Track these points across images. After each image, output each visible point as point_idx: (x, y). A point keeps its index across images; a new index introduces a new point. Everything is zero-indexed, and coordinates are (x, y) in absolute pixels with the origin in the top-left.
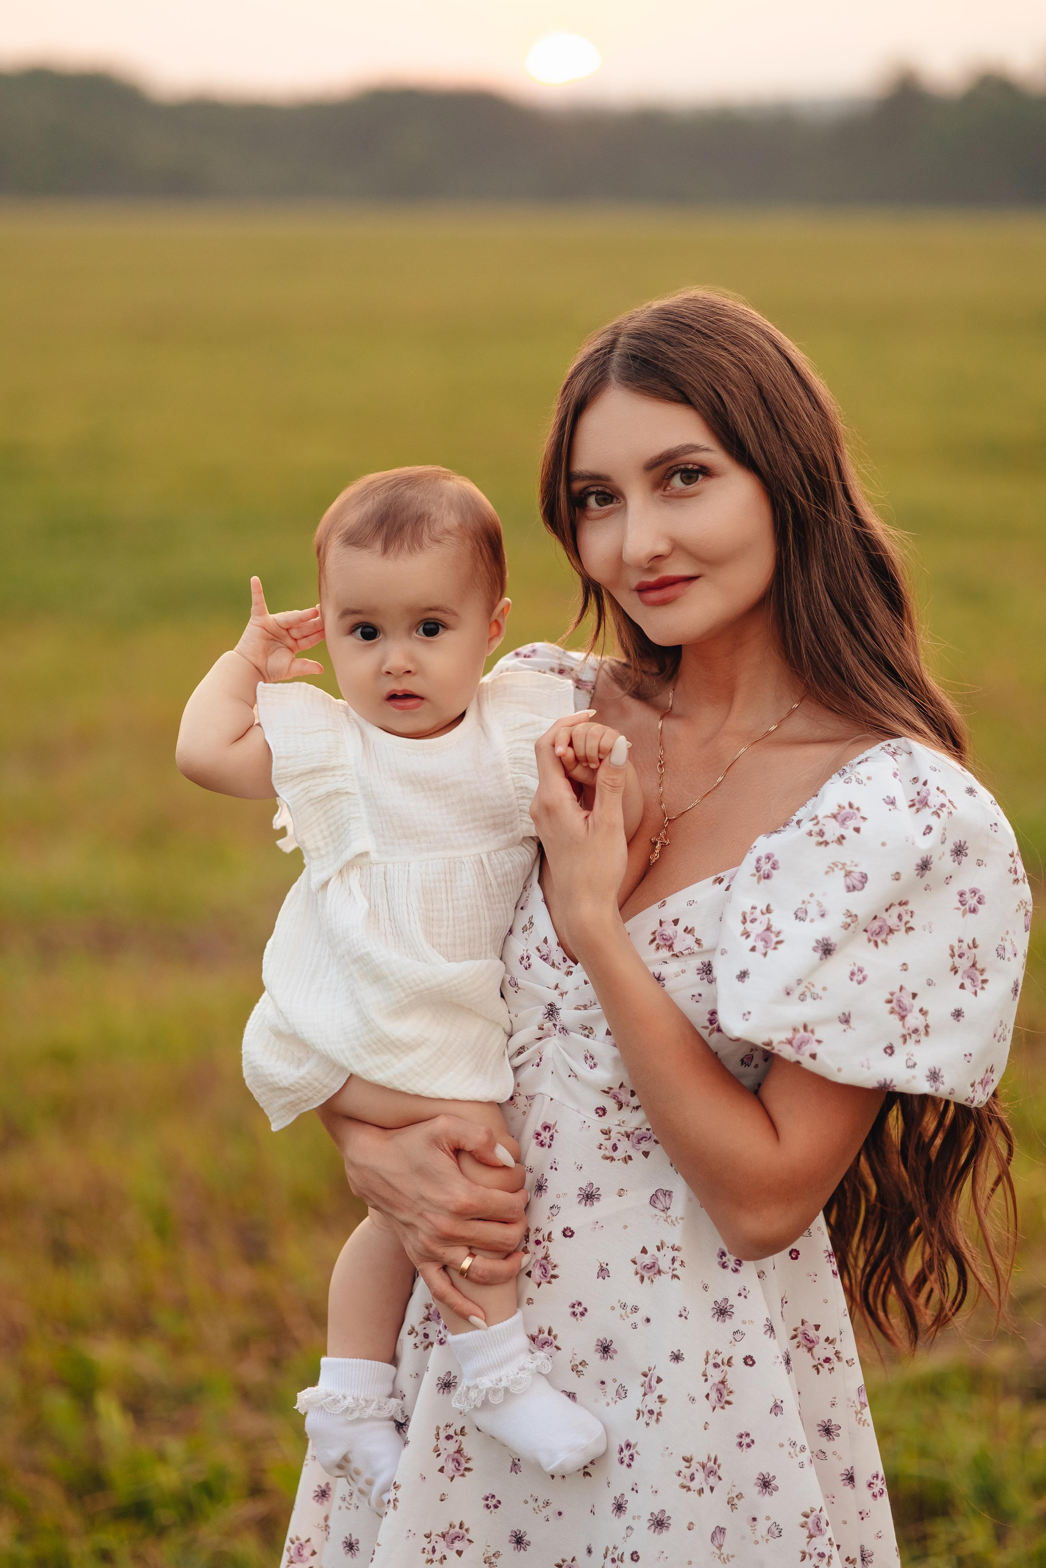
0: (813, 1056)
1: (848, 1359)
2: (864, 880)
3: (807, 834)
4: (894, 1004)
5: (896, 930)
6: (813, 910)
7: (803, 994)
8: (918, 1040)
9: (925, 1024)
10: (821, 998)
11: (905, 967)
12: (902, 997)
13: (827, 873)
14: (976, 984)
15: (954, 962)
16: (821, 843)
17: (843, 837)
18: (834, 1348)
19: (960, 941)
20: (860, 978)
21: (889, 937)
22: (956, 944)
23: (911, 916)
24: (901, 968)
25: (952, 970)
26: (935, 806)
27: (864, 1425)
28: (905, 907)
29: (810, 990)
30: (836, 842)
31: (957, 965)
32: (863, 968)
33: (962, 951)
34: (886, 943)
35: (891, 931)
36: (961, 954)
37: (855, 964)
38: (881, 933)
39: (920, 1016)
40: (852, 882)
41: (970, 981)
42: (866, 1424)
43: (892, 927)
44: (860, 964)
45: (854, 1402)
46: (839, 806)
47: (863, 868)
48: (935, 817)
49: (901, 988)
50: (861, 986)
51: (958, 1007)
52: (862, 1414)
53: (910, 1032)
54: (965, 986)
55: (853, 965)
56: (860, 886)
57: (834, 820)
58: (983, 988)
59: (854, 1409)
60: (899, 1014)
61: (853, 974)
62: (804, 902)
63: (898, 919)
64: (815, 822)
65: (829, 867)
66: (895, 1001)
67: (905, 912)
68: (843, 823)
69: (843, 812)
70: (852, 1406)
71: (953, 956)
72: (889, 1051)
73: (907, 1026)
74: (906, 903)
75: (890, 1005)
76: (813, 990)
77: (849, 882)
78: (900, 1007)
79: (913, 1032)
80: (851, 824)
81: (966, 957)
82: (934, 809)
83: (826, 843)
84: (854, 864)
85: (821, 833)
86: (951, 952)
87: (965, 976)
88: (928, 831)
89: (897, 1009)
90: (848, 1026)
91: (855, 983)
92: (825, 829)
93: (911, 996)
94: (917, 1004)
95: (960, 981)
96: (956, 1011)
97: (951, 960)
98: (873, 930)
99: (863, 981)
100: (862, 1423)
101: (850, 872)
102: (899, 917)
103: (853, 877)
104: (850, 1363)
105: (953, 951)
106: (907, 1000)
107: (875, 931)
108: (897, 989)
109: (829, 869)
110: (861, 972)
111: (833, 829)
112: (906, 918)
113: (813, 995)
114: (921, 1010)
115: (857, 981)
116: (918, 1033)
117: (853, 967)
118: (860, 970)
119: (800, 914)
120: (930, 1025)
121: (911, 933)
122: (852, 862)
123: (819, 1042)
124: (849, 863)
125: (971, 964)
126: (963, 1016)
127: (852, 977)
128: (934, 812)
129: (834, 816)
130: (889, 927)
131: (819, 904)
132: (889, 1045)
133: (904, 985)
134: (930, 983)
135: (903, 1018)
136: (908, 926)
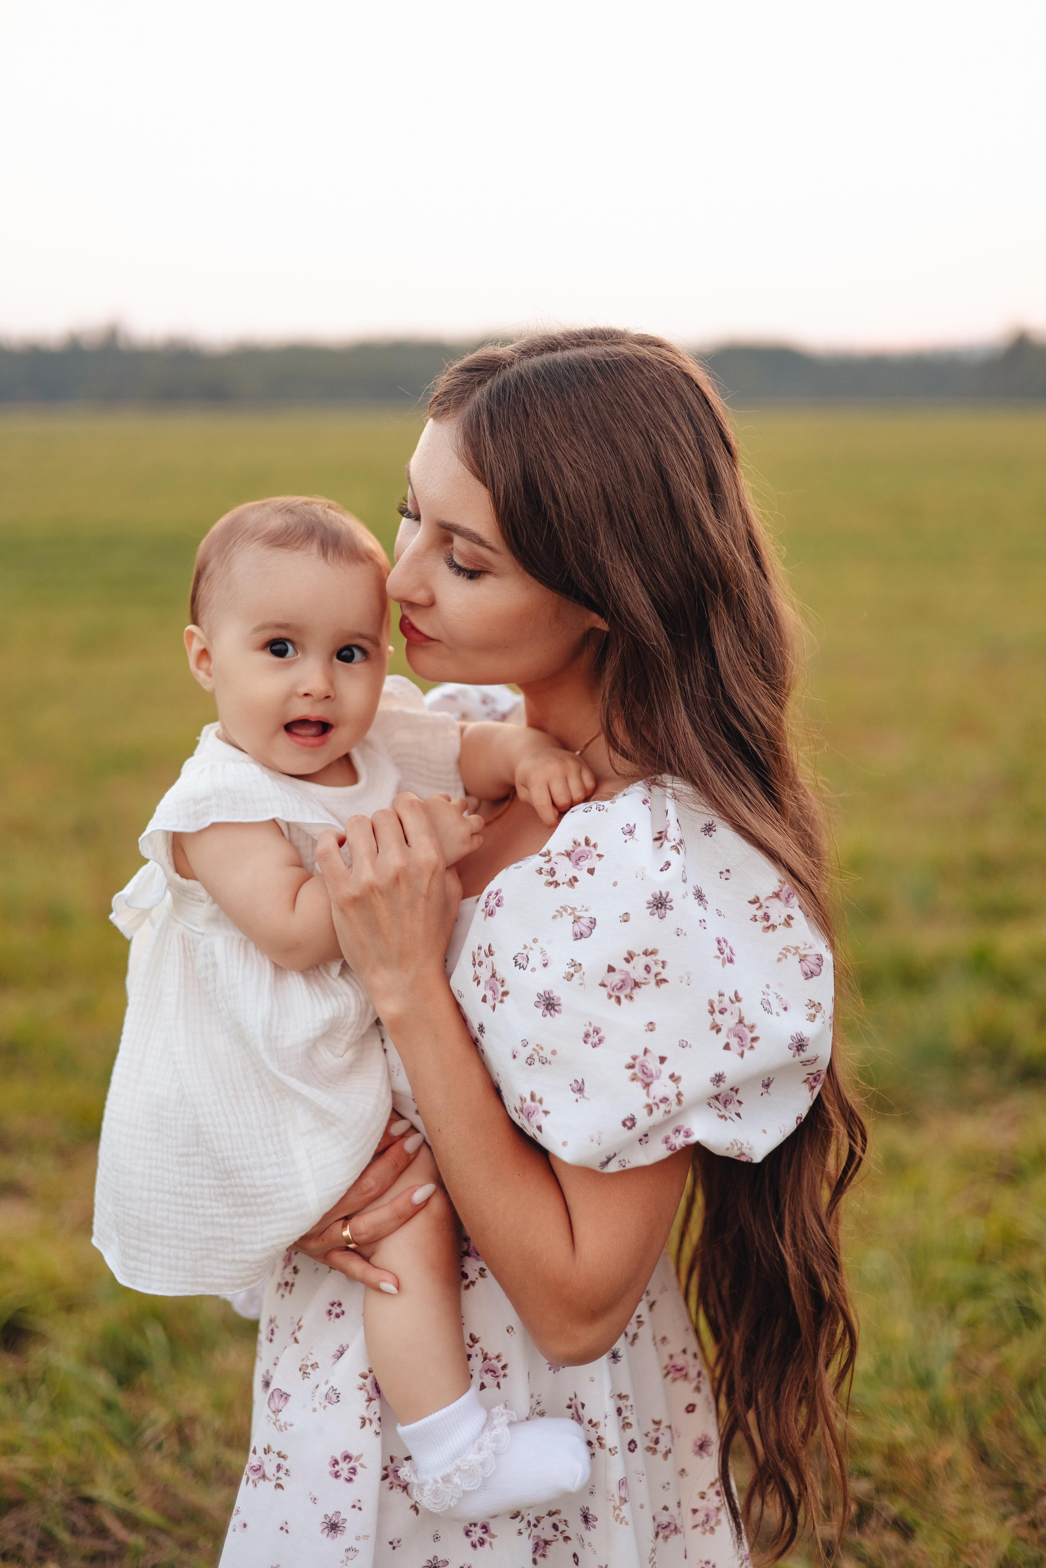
0: (539, 1128)
1: (611, 1447)
2: (592, 926)
3: (537, 871)
4: (636, 1070)
5: (644, 984)
6: (535, 960)
7: (531, 1057)
8: (667, 1110)
9: (676, 1092)
10: (550, 1063)
11: (651, 1027)
12: (646, 1061)
13: (554, 917)
14: (744, 1043)
15: (714, 1019)
16: (551, 883)
17: (575, 879)
18: (597, 1432)
19: (721, 995)
20: (596, 1040)
21: (635, 991)
22: (716, 998)
23: (663, 967)
24: (646, 1028)
25: (712, 1028)
26: (674, 840)
27: (621, 1522)
28: (653, 957)
29: (538, 1054)
30: (567, 883)
31: (719, 1023)
32: (600, 1029)
33: (723, 1006)
34: (631, 998)
35: (637, 984)
36: (722, 1009)
37: (590, 1024)
38: (624, 987)
39: (670, 1082)
40: (580, 929)
41: (738, 1039)
42: (624, 1522)
43: (637, 980)
44: (596, 1024)
45: (613, 1496)
46: (575, 843)
47: (591, 914)
48: (674, 852)
49: (646, 1051)
50: (596, 1049)
51: (718, 1070)
52: (620, 1510)
53: (657, 1101)
54: (731, 1046)
55: (588, 1024)
56: (588, 932)
57: (567, 859)
58: (752, 1047)
59: (612, 1504)
60: (643, 1081)
61: (587, 1035)
62: (525, 947)
63: (645, 971)
64: (547, 858)
65: (557, 911)
66: (637, 1066)
67: (653, 963)
68: (577, 863)
69: (578, 850)
70: (610, 1500)
71: (712, 1012)
72: (629, 1124)
73: (652, 1095)
74: (653, 953)
75: (631, 1071)
76: (541, 1053)
77: (577, 929)
78: (644, 1072)
79: (661, 1101)
80: (586, 864)
81: (729, 1012)
82: (674, 843)
83: (557, 884)
84: (584, 909)
85: (552, 872)
86: (710, 1008)
87: (731, 1035)
88: (666, 868)
89: (640, 1075)
90: (582, 1096)
91: (589, 1046)
92: (557, 868)
93: (658, 1060)
94: (667, 1069)
95: (725, 1041)
96: (716, 1075)
97: (711, 1018)
98: (614, 984)
99: (600, 1043)
100: (619, 1520)
101: (580, 918)
102: (646, 969)
103: (582, 923)
104: (613, 1452)
105: (712, 1007)
106: (653, 1065)
107: (616, 986)
108: (640, 1053)
109: (557, 914)
110: (597, 1033)
111: (565, 869)
112: (655, 969)
113: (541, 1058)
114: (672, 1076)
115: (592, 1043)
116: (669, 1102)
117: (588, 1027)
118: (597, 1031)
119: (520, 961)
120: (683, 1092)
121: (663, 986)
122: (583, 906)
123: (546, 1113)
124: (579, 908)
125: (737, 1020)
126: (724, 1082)
127: (586, 1039)
128: (673, 846)
129: (568, 855)
130: (634, 980)
131: (543, 952)
132: (630, 1116)
133: (649, 1048)
134: (683, 1045)
135: (647, 1085)
136: (659, 978)
